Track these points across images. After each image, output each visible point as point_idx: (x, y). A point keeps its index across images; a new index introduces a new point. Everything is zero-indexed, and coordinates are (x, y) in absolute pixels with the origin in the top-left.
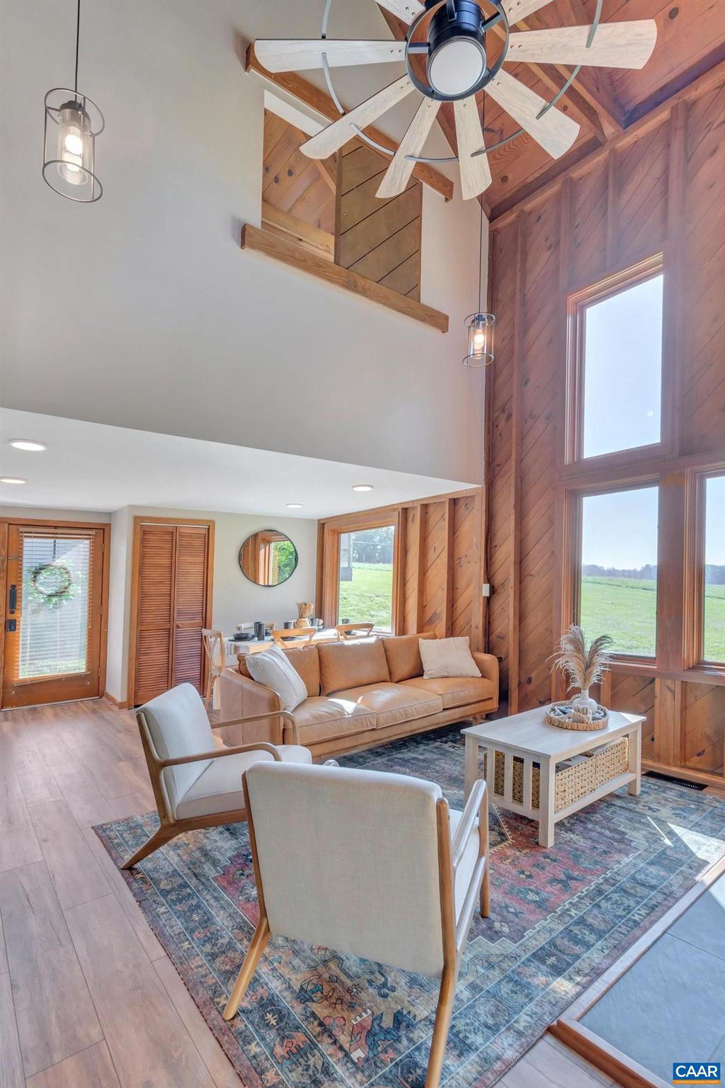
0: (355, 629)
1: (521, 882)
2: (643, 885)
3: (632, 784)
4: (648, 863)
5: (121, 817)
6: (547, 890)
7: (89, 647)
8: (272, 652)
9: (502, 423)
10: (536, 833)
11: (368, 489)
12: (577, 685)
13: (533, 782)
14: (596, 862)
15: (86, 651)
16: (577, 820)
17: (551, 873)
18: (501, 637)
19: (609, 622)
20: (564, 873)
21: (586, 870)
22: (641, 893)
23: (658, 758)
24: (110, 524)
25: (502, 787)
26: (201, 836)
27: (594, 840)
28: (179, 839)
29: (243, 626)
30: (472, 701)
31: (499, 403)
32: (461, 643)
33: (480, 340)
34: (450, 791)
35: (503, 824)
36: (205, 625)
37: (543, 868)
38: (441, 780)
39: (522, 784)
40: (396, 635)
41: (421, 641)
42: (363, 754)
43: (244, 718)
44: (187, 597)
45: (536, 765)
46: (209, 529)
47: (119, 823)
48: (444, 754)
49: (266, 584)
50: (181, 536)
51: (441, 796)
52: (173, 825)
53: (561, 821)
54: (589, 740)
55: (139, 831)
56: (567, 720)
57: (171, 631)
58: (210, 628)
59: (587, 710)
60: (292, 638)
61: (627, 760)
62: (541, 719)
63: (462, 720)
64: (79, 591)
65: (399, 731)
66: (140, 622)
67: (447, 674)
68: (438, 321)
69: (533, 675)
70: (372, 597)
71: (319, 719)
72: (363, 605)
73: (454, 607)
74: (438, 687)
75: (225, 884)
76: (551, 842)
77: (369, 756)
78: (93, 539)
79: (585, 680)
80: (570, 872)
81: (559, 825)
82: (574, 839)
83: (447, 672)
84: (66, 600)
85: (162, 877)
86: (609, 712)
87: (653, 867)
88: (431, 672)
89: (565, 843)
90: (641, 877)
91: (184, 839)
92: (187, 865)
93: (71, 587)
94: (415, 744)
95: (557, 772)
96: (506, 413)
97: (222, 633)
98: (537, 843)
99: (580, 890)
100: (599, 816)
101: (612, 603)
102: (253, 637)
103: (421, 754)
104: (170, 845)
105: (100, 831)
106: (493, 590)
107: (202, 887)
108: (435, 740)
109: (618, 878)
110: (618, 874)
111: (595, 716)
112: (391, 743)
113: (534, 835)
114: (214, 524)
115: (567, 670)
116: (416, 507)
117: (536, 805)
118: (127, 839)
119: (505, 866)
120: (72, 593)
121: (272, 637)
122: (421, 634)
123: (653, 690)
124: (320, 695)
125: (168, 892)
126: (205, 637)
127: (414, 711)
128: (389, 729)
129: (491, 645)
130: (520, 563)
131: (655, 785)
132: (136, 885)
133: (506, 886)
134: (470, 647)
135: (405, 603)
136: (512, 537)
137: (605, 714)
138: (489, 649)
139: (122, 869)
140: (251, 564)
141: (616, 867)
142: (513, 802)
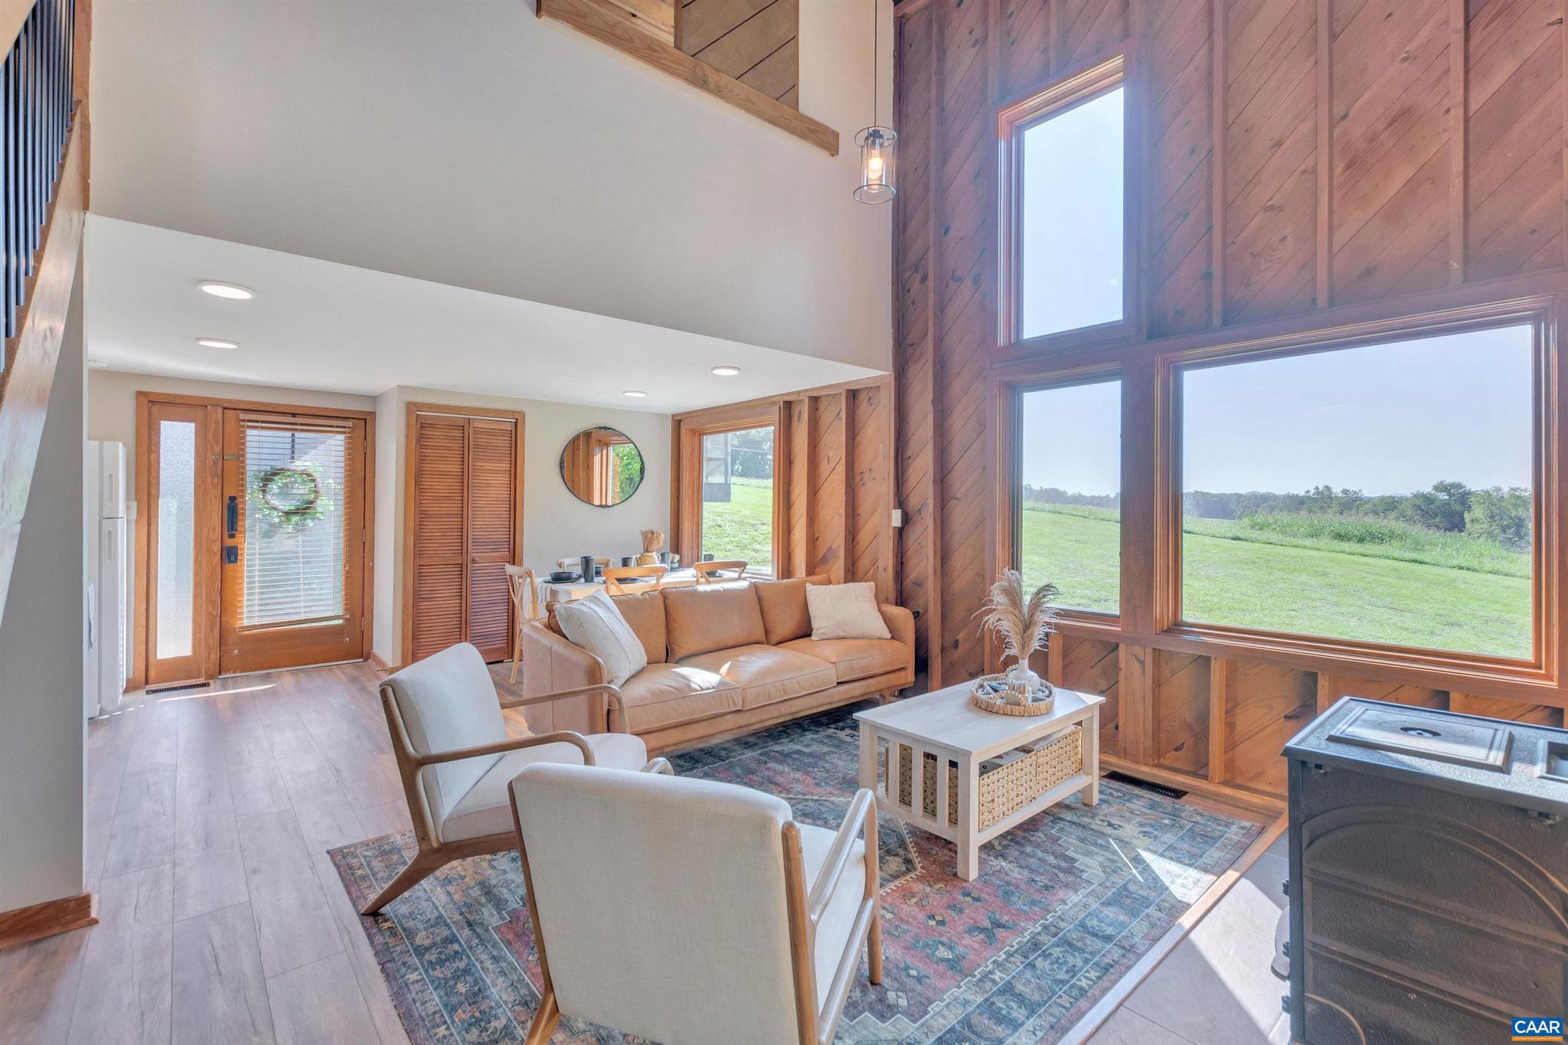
0: (721, 569)
1: (930, 931)
2: (1095, 935)
3: (1087, 790)
4: (1103, 903)
5: (372, 835)
6: (964, 942)
7: (347, 588)
8: (594, 599)
9: (916, 287)
10: (954, 860)
11: (733, 372)
12: (1014, 651)
13: (950, 787)
14: (1034, 902)
15: (343, 593)
16: (1012, 840)
17: (972, 918)
18: (918, 584)
19: (1071, 566)
20: (989, 918)
21: (1020, 914)
22: (1091, 946)
23: (1124, 753)
24: (374, 413)
25: (910, 794)
26: (485, 864)
27: (1033, 870)
28: (452, 868)
29: (566, 561)
30: (877, 671)
31: (912, 257)
32: (863, 590)
33: (877, 166)
34: (842, 799)
35: (910, 846)
36: (514, 561)
37: (961, 911)
38: (831, 783)
39: (935, 790)
40: (778, 579)
41: (809, 587)
42: (728, 745)
43: (555, 692)
44: (487, 518)
45: (953, 764)
46: (516, 423)
47: (368, 845)
48: (838, 746)
49: (604, 503)
50: (477, 431)
51: (791, 819)
52: (437, 851)
53: (990, 842)
54: (1027, 730)
55: (396, 857)
56: (999, 701)
57: (464, 566)
58: (521, 564)
59: (1024, 688)
60: (633, 580)
61: (1080, 756)
62: (962, 700)
63: (865, 698)
64: (331, 507)
65: (776, 714)
66: (418, 553)
67: (843, 634)
68: (824, 138)
69: (960, 637)
70: (757, 524)
71: (659, 696)
72: (744, 536)
73: (855, 541)
74: (830, 651)
75: (511, 936)
76: (973, 873)
77: (736, 747)
78: (349, 433)
79: (1024, 645)
80: (998, 917)
81: (987, 847)
82: (1006, 868)
83: (844, 631)
84: (313, 519)
85: (421, 926)
86: (1056, 690)
87: (1110, 908)
88: (822, 630)
89: (993, 874)
90: (1093, 923)
91: (459, 869)
92: (459, 908)
93: (319, 502)
94: (799, 731)
95: (981, 774)
96: (921, 273)
97: (533, 572)
98: (955, 875)
99: (1009, 943)
100: (1042, 835)
101: (1075, 540)
102: (580, 577)
103: (808, 746)
104: (437, 878)
105: (341, 858)
106: (906, 519)
107: (477, 941)
108: (827, 726)
109: (1062, 925)
110: (1063, 920)
111: (1037, 695)
112: (767, 730)
113: (952, 863)
114: (524, 417)
115: (999, 631)
116: (802, 400)
117: (953, 820)
118: (376, 869)
119: (909, 908)
120: (321, 510)
121: (604, 578)
122: (809, 578)
123: (1117, 660)
124: (666, 662)
125: (427, 949)
126: (511, 576)
127: (796, 685)
128: (761, 710)
129: (904, 594)
130: (942, 481)
131: (1118, 791)
132: (381, 938)
133: (908, 936)
134: (876, 597)
135: (790, 533)
136: (930, 445)
137: (1050, 693)
138: (901, 601)
139: (363, 915)
140: (582, 475)
141: (1060, 909)
142: (923, 816)
